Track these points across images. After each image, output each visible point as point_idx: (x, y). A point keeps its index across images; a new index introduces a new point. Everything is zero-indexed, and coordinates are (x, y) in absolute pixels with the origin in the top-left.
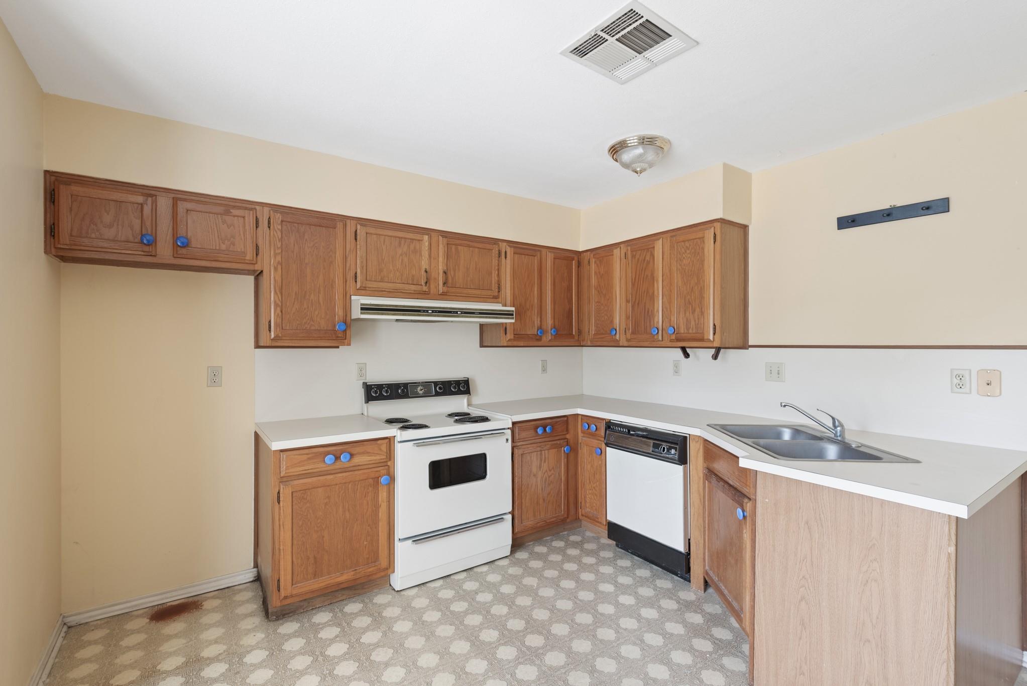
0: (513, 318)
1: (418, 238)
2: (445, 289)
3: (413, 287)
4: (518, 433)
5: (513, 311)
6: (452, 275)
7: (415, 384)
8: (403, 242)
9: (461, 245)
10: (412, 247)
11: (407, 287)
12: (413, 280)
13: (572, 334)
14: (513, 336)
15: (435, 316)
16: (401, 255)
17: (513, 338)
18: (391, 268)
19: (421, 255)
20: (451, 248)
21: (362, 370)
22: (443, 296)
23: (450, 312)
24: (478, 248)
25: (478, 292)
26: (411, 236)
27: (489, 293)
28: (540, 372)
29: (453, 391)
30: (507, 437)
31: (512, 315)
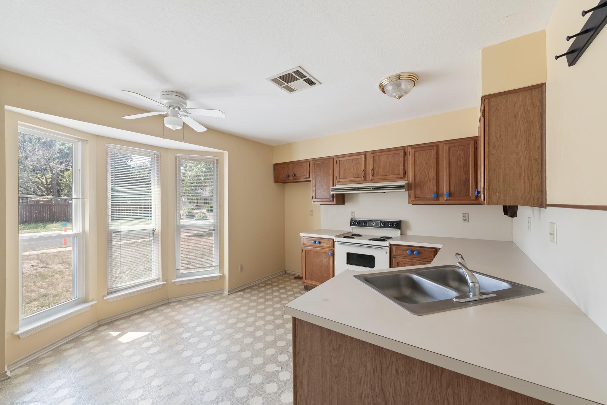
0: (404, 189)
1: (360, 157)
2: (373, 178)
3: (357, 179)
4: (395, 250)
5: (404, 185)
6: (377, 170)
7: (372, 221)
8: (354, 160)
9: (381, 155)
10: (357, 162)
11: (355, 179)
12: (358, 176)
13: (470, 196)
14: (414, 198)
15: (360, 191)
16: (353, 166)
17: (414, 199)
18: (349, 172)
19: (361, 164)
20: (376, 158)
21: (353, 213)
22: (373, 181)
23: (367, 188)
24: (391, 154)
25: (391, 176)
26: (356, 157)
27: (398, 176)
28: (462, 221)
29: (389, 226)
30: (386, 251)
31: (404, 187)
